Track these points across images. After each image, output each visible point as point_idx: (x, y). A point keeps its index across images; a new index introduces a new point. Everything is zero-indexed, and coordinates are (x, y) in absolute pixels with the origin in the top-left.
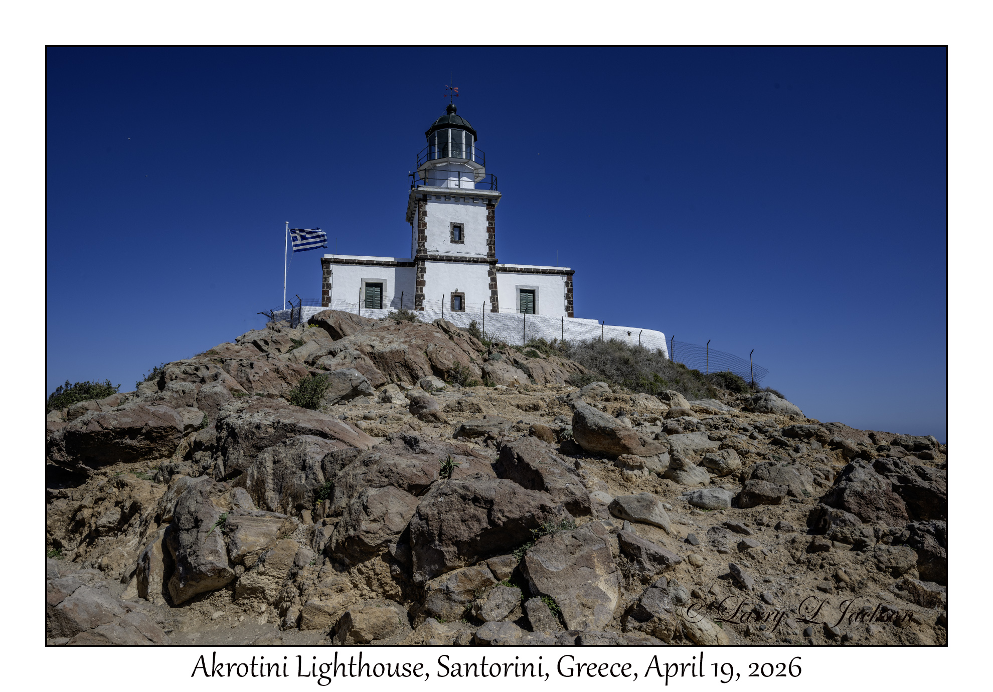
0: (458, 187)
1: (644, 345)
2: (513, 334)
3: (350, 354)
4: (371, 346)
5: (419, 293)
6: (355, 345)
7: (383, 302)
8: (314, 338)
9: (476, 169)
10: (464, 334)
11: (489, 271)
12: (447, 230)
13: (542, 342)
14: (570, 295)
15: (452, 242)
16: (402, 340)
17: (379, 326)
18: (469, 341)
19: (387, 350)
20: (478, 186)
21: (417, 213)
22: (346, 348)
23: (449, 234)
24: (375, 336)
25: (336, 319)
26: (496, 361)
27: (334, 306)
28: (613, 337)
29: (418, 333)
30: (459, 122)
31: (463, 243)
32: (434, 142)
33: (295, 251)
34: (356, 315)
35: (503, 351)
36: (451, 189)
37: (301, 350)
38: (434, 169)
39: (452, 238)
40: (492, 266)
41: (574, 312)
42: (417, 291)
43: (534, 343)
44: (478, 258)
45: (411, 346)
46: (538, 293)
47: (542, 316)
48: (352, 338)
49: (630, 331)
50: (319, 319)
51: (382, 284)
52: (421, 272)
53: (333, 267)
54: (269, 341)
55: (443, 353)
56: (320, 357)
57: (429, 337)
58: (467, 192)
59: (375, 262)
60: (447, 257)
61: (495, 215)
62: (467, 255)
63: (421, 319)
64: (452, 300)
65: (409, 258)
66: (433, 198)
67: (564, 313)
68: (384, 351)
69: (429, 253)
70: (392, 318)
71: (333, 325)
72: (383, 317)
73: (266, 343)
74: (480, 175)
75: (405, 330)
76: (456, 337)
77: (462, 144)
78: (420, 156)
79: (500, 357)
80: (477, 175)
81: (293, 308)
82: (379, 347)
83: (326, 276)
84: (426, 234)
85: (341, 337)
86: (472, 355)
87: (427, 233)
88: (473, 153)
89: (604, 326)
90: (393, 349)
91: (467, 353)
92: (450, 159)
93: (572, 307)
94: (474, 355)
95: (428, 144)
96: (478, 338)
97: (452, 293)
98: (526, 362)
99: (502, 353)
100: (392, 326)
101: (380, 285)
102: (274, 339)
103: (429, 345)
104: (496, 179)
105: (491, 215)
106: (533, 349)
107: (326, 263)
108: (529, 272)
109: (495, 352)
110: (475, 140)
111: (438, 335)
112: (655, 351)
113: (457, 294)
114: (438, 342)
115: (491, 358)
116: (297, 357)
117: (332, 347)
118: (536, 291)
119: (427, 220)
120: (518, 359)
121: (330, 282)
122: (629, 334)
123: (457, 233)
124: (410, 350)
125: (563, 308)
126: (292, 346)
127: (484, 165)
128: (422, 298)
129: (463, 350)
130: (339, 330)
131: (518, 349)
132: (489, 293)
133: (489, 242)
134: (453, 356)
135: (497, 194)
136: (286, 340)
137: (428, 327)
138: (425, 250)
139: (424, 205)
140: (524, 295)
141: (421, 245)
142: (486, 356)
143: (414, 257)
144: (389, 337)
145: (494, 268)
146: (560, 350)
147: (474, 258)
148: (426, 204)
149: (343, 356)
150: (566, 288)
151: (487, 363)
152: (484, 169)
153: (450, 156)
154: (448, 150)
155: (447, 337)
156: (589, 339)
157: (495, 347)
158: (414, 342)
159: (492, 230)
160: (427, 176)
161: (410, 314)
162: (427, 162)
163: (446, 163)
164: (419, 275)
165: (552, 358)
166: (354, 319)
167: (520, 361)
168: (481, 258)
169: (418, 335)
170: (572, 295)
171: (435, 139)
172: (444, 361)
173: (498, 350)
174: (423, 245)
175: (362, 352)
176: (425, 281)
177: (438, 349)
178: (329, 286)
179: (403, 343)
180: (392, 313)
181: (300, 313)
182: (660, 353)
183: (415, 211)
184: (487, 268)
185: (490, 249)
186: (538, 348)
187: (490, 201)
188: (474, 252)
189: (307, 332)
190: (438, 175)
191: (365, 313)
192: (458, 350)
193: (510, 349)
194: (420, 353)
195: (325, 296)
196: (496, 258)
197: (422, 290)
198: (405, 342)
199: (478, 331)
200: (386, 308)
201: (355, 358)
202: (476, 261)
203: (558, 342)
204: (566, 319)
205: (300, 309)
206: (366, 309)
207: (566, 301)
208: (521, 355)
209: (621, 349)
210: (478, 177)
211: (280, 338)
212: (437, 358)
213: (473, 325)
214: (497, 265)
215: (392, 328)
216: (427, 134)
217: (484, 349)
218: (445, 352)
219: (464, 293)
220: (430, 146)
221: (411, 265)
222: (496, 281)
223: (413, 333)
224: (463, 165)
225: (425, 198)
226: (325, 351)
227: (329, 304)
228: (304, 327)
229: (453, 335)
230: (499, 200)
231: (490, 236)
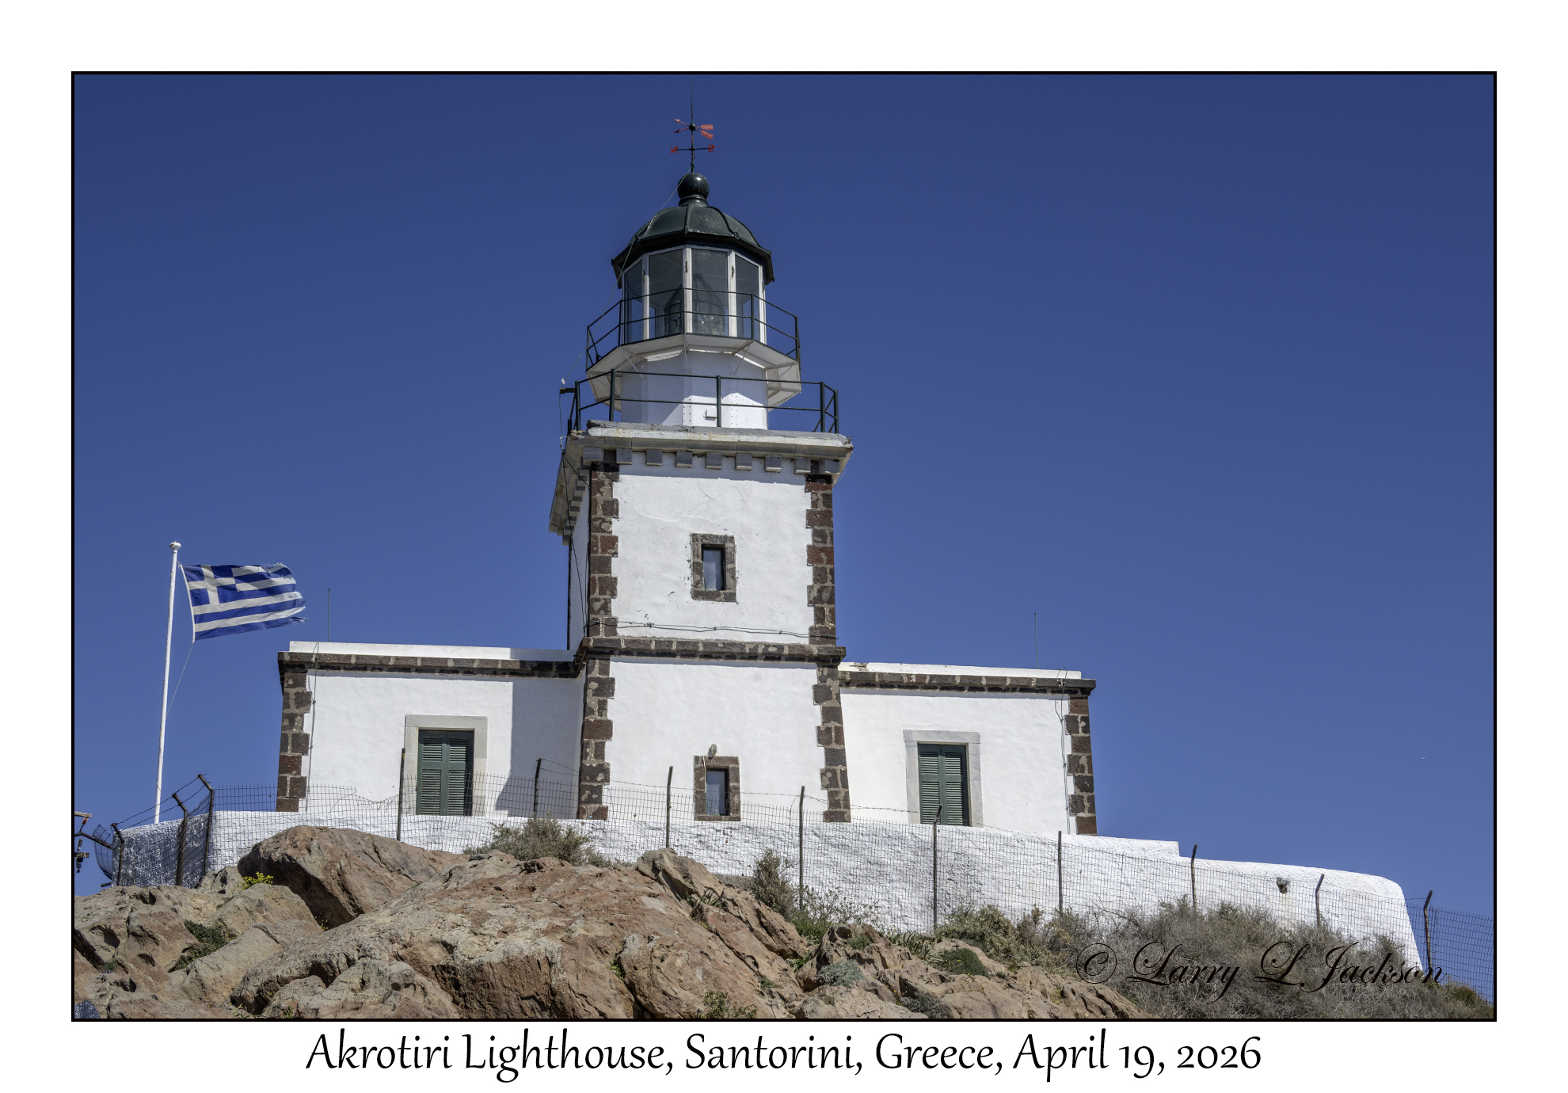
0: (714, 424)
1: (1335, 925)
2: (901, 894)
3: (380, 973)
4: (445, 944)
5: (591, 761)
6: (392, 941)
7: (476, 793)
8: (260, 921)
9: (772, 367)
10: (739, 898)
11: (815, 687)
12: (682, 558)
13: (993, 919)
14: (1083, 761)
15: (697, 595)
16: (542, 924)
17: (469, 876)
18: (754, 923)
19: (496, 957)
20: (778, 418)
21: (584, 506)
22: (365, 953)
23: (689, 572)
24: (456, 912)
25: (328, 857)
26: (842, 988)
27: (316, 810)
28: (1227, 898)
29: (593, 901)
30: (715, 226)
31: (731, 598)
32: (641, 288)
33: (201, 635)
34: (391, 841)
35: (865, 955)
36: (693, 429)
37: (219, 961)
38: (639, 370)
39: (696, 584)
40: (826, 671)
41: (1098, 815)
42: (583, 755)
43: (968, 925)
44: (780, 647)
45: (569, 942)
46: (977, 754)
47: (992, 831)
48: (383, 919)
49: (1284, 877)
50: (277, 856)
51: (471, 733)
52: (597, 693)
53: (317, 684)
54: (120, 931)
55: (672, 965)
56: (283, 982)
57: (625, 915)
58: (744, 438)
59: (451, 664)
60: (681, 643)
61: (835, 509)
62: (746, 638)
63: (600, 849)
64: (698, 784)
65: (559, 649)
66: (638, 459)
67: (1065, 821)
68: (486, 960)
69: (622, 632)
70: (506, 849)
71: (321, 877)
72: (476, 844)
73: (111, 938)
74: (784, 385)
75: (552, 889)
76: (712, 912)
77: (726, 292)
78: (597, 331)
79: (857, 975)
80: (774, 385)
81: (187, 816)
82: (471, 949)
83: (293, 709)
84: (614, 573)
85: (343, 918)
86: (764, 969)
87: (617, 568)
88: (762, 318)
89: (1198, 862)
90: (515, 953)
91: (750, 961)
92: (691, 340)
93: (1091, 800)
94: (772, 968)
95: (620, 294)
96: (783, 912)
97: (697, 759)
98: (942, 988)
99: (861, 961)
100: (510, 877)
101: (464, 740)
102: (135, 924)
103: (629, 940)
104: (834, 397)
105: (821, 508)
106: (963, 944)
107: (294, 669)
108: (946, 686)
109: (839, 958)
110: (768, 277)
111: (657, 905)
112: (1370, 946)
113: (713, 764)
114: (656, 927)
115: (827, 977)
116: (208, 983)
117: (322, 952)
118: (971, 750)
119: (616, 527)
120: (913, 981)
121: (307, 729)
122: (1283, 887)
123: (712, 567)
124: (567, 956)
125: (1062, 803)
126: (191, 948)
127: (795, 353)
128: (600, 777)
129: (738, 954)
130: (337, 891)
131: (915, 945)
132: (817, 756)
133: (815, 594)
134: (706, 973)
135: (839, 444)
136: (174, 929)
137: (625, 880)
138: (612, 624)
139: (607, 482)
140: (932, 761)
141: (597, 606)
142: (809, 969)
143: (575, 647)
144: (500, 913)
145: (833, 675)
146: (1054, 946)
147: (767, 646)
148: (616, 479)
149: (357, 982)
150: (1068, 739)
151: (815, 995)
152: (796, 367)
153: (689, 328)
154: (682, 312)
155: (684, 910)
156: (1150, 909)
157: (840, 940)
158: (579, 929)
159: (823, 555)
160: (618, 390)
161: (563, 834)
162: (619, 351)
163: (677, 353)
164: (593, 702)
165: (1027, 972)
166: (385, 856)
167: (923, 986)
168: (792, 647)
169: (593, 906)
170: (1089, 758)
171: (641, 281)
172: (674, 989)
173: (851, 951)
174: (606, 608)
175: (416, 962)
176: (609, 724)
177: (657, 953)
178: (302, 743)
179: (546, 933)
180: (506, 832)
181: (207, 833)
182: (1389, 952)
183: (579, 499)
184: (809, 676)
185: (819, 617)
186: (979, 939)
187: (815, 464)
188: (769, 626)
189: (239, 902)
190: (653, 388)
191: (419, 831)
192: (720, 952)
193: (888, 946)
194: (601, 966)
195: (289, 777)
196: (839, 644)
197: (600, 753)
198: (552, 931)
199: (783, 887)
200: (483, 813)
201: (396, 987)
202: (773, 656)
203: (1048, 918)
204: (1072, 839)
205: (209, 821)
206: (421, 817)
207: (1071, 780)
208: (923, 965)
209: (1254, 940)
210: (777, 391)
211: (156, 923)
212: (653, 983)
213: (767, 867)
214: (844, 667)
215: (510, 885)
216: (619, 263)
217: (804, 946)
218: (679, 962)
219: (735, 760)
220: (627, 300)
221: (566, 670)
222: (839, 719)
223: (578, 899)
224: (728, 355)
225: (611, 462)
226: (300, 963)
227: (302, 803)
228: (224, 881)
229: (705, 906)
230: (845, 461)
231: (819, 576)
